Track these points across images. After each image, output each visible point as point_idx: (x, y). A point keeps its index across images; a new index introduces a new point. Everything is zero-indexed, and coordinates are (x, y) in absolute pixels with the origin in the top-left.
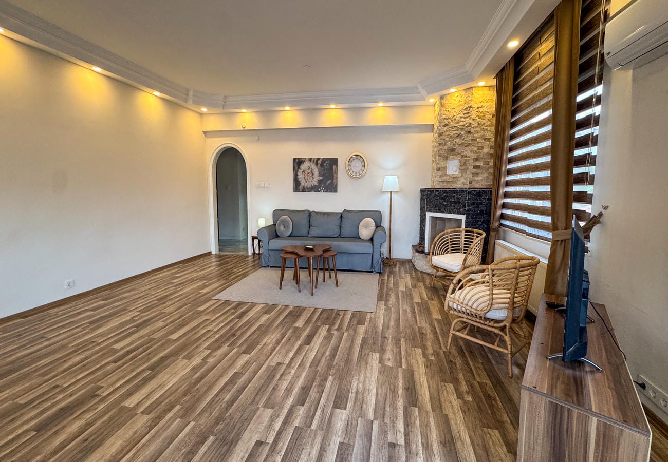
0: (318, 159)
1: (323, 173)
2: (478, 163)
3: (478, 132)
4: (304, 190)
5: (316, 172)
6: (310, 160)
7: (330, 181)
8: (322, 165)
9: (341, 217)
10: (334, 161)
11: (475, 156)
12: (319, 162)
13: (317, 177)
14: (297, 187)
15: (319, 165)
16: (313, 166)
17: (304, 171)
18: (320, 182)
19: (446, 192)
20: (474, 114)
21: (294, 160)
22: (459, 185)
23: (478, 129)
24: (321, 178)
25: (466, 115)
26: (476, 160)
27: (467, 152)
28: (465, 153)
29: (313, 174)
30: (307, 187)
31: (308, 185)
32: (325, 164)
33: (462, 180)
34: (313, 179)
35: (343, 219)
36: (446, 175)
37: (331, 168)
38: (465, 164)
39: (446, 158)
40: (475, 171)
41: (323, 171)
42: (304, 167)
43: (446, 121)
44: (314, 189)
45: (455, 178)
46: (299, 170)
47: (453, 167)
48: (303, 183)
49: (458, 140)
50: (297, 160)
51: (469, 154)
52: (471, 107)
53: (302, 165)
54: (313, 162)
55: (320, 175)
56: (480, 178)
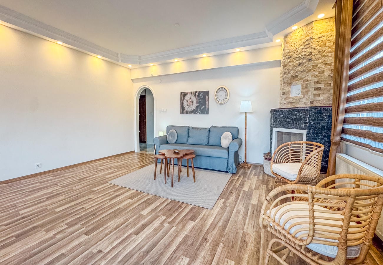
0: (196, 92)
1: (199, 101)
2: (319, 86)
3: (319, 59)
4: (187, 113)
5: (195, 101)
6: (191, 93)
7: (204, 106)
8: (198, 96)
9: (209, 131)
10: (206, 93)
11: (316, 79)
12: (197, 94)
13: (195, 104)
14: (183, 111)
16: (193, 97)
17: (187, 101)
18: (197, 107)
19: (289, 111)
20: (314, 44)
21: (181, 93)
22: (301, 105)
23: (319, 56)
25: (307, 46)
26: (317, 82)
27: (308, 76)
28: (306, 78)
29: (193, 102)
30: (189, 111)
31: (190, 109)
32: (200, 95)
33: (304, 100)
34: (193, 105)
35: (211, 133)
36: (290, 97)
37: (204, 98)
38: (306, 87)
39: (290, 84)
40: (316, 92)
41: (199, 100)
42: (187, 97)
43: (290, 55)
44: (194, 112)
45: (298, 100)
46: (184, 100)
47: (296, 91)
48: (186, 108)
49: (300, 68)
50: (183, 94)
51: (310, 78)
52: (311, 38)
54: (193, 94)
55: (197, 103)
56: (321, 98)
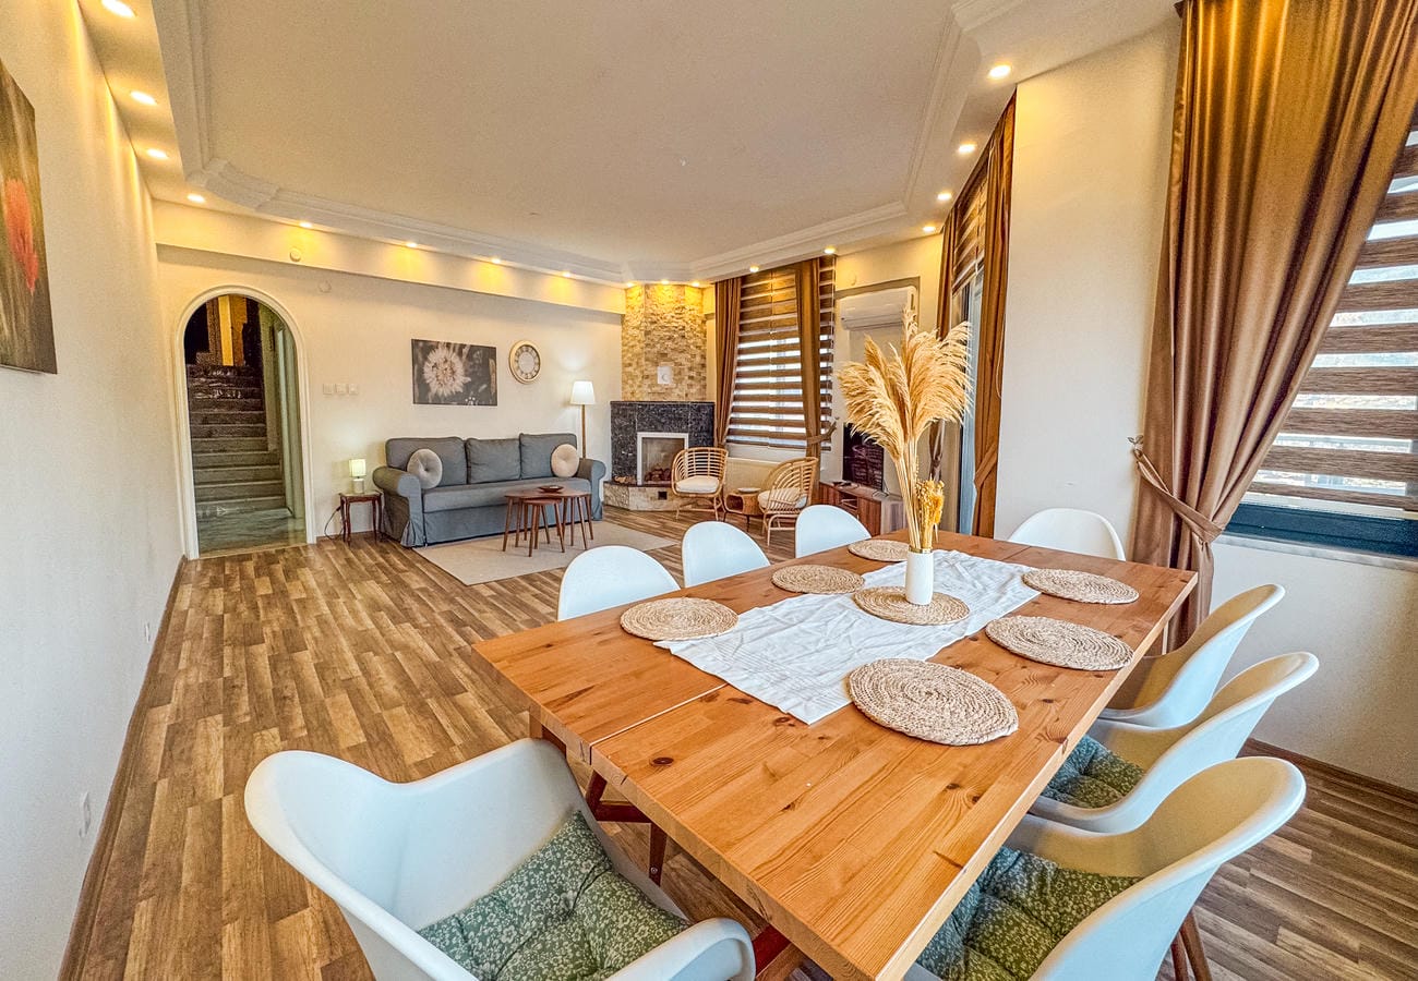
0: (463, 346)
1: (471, 370)
2: (692, 374)
3: (691, 338)
4: (437, 400)
5: (459, 368)
6: (448, 345)
7: (484, 386)
8: (469, 356)
9: (521, 446)
10: (491, 352)
11: (689, 365)
12: (465, 351)
13: (461, 379)
14: (422, 394)
15: (464, 357)
16: (454, 358)
17: (435, 366)
18: (467, 386)
19: (663, 406)
20: (687, 317)
21: (415, 343)
22: (673, 398)
23: (691, 334)
24: (469, 379)
25: (678, 316)
26: (690, 369)
27: (682, 358)
28: (679, 360)
29: (453, 373)
30: (443, 395)
31: (445, 391)
32: (475, 356)
33: (677, 391)
34: (454, 380)
35: (523, 448)
36: (657, 385)
37: (486, 365)
38: (680, 373)
39: (656, 364)
40: (689, 382)
41: (471, 367)
42: (434, 357)
43: (654, 318)
44: (458, 399)
45: (669, 390)
46: (427, 363)
47: (664, 375)
48: (434, 387)
49: (670, 343)
50: (421, 344)
51: (684, 362)
52: (683, 308)
53: (431, 355)
54: (454, 350)
55: (466, 376)
56: (693, 390)
